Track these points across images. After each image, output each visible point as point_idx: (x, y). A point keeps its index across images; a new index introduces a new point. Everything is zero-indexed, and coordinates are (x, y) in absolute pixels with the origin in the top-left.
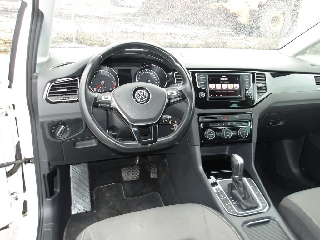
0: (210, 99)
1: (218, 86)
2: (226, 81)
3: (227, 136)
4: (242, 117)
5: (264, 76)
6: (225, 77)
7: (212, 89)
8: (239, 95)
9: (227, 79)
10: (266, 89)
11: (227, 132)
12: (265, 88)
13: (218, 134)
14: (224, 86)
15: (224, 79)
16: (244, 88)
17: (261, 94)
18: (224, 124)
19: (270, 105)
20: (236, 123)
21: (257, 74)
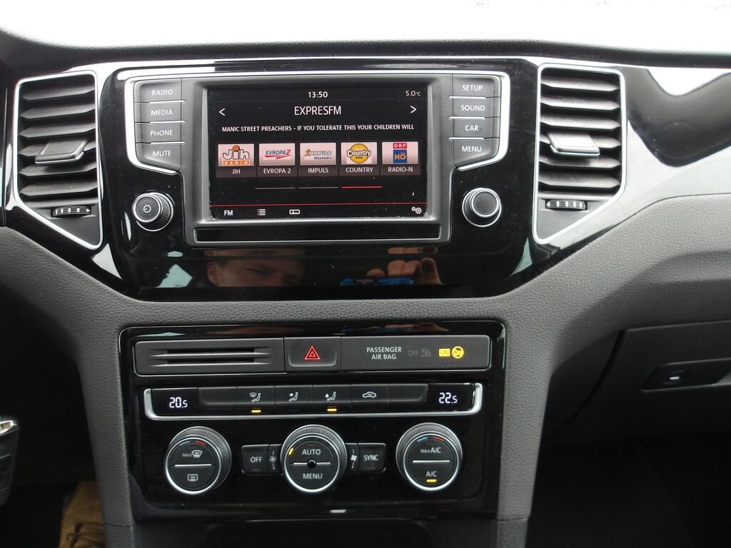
0: (205, 233)
1: (276, 154)
2: (332, 119)
3: (307, 476)
4: (426, 353)
5: (609, 88)
6: (324, 95)
7: (235, 172)
8: (418, 210)
9: (338, 110)
10: (615, 173)
11: (305, 452)
12: (609, 164)
13: (255, 459)
14: (318, 153)
15: (315, 110)
16: (451, 163)
17: (574, 200)
18: (294, 398)
19: (647, 273)
20: (381, 393)
21: (550, 73)
